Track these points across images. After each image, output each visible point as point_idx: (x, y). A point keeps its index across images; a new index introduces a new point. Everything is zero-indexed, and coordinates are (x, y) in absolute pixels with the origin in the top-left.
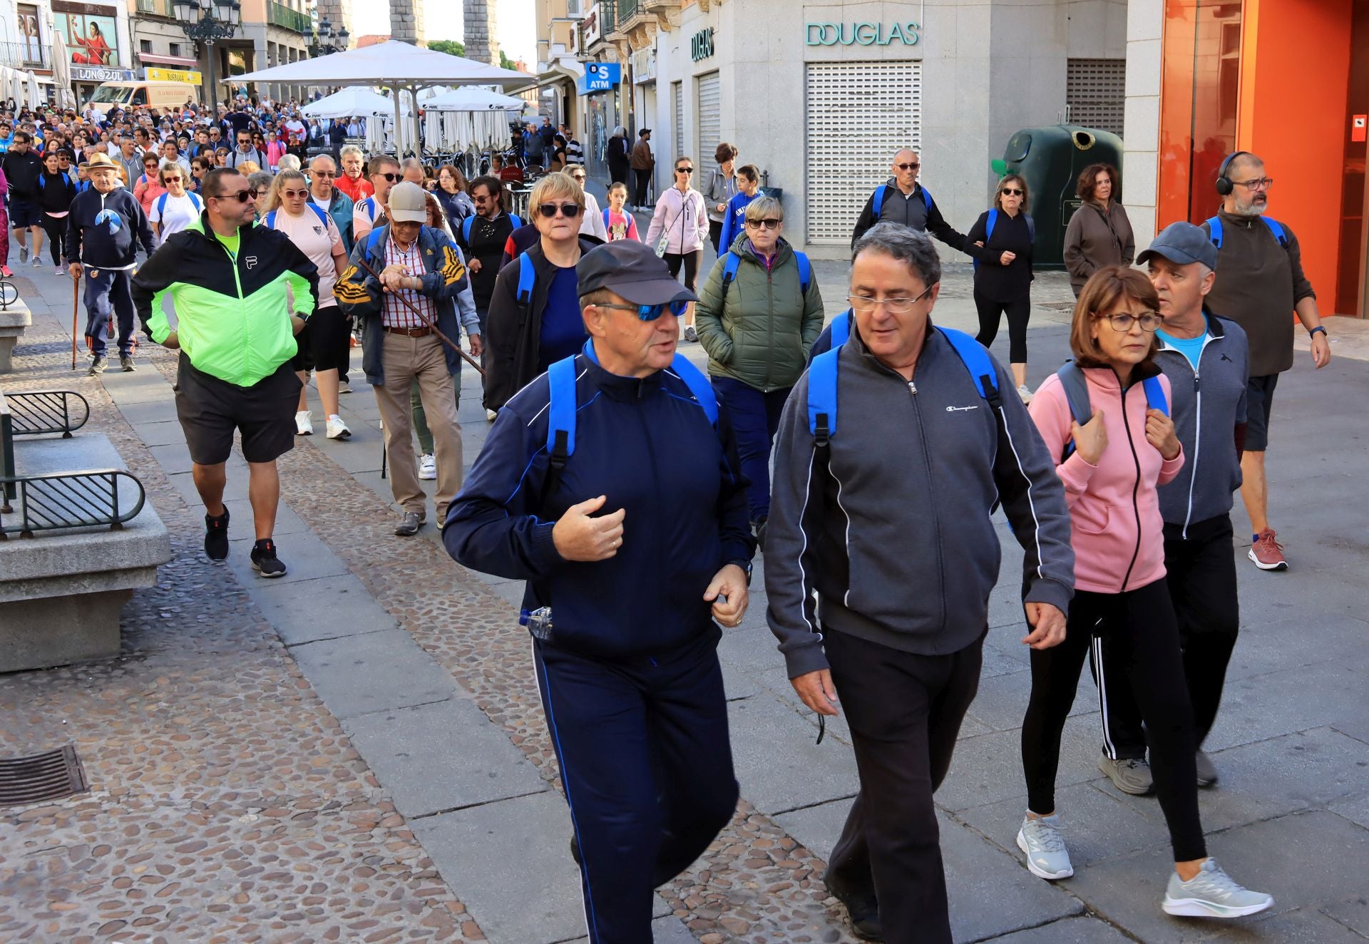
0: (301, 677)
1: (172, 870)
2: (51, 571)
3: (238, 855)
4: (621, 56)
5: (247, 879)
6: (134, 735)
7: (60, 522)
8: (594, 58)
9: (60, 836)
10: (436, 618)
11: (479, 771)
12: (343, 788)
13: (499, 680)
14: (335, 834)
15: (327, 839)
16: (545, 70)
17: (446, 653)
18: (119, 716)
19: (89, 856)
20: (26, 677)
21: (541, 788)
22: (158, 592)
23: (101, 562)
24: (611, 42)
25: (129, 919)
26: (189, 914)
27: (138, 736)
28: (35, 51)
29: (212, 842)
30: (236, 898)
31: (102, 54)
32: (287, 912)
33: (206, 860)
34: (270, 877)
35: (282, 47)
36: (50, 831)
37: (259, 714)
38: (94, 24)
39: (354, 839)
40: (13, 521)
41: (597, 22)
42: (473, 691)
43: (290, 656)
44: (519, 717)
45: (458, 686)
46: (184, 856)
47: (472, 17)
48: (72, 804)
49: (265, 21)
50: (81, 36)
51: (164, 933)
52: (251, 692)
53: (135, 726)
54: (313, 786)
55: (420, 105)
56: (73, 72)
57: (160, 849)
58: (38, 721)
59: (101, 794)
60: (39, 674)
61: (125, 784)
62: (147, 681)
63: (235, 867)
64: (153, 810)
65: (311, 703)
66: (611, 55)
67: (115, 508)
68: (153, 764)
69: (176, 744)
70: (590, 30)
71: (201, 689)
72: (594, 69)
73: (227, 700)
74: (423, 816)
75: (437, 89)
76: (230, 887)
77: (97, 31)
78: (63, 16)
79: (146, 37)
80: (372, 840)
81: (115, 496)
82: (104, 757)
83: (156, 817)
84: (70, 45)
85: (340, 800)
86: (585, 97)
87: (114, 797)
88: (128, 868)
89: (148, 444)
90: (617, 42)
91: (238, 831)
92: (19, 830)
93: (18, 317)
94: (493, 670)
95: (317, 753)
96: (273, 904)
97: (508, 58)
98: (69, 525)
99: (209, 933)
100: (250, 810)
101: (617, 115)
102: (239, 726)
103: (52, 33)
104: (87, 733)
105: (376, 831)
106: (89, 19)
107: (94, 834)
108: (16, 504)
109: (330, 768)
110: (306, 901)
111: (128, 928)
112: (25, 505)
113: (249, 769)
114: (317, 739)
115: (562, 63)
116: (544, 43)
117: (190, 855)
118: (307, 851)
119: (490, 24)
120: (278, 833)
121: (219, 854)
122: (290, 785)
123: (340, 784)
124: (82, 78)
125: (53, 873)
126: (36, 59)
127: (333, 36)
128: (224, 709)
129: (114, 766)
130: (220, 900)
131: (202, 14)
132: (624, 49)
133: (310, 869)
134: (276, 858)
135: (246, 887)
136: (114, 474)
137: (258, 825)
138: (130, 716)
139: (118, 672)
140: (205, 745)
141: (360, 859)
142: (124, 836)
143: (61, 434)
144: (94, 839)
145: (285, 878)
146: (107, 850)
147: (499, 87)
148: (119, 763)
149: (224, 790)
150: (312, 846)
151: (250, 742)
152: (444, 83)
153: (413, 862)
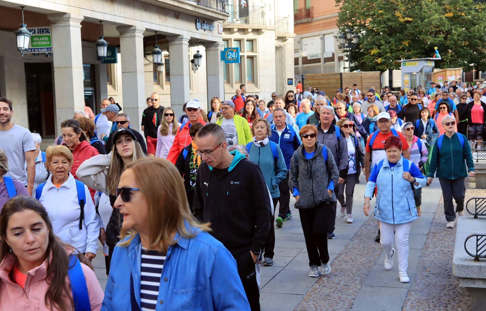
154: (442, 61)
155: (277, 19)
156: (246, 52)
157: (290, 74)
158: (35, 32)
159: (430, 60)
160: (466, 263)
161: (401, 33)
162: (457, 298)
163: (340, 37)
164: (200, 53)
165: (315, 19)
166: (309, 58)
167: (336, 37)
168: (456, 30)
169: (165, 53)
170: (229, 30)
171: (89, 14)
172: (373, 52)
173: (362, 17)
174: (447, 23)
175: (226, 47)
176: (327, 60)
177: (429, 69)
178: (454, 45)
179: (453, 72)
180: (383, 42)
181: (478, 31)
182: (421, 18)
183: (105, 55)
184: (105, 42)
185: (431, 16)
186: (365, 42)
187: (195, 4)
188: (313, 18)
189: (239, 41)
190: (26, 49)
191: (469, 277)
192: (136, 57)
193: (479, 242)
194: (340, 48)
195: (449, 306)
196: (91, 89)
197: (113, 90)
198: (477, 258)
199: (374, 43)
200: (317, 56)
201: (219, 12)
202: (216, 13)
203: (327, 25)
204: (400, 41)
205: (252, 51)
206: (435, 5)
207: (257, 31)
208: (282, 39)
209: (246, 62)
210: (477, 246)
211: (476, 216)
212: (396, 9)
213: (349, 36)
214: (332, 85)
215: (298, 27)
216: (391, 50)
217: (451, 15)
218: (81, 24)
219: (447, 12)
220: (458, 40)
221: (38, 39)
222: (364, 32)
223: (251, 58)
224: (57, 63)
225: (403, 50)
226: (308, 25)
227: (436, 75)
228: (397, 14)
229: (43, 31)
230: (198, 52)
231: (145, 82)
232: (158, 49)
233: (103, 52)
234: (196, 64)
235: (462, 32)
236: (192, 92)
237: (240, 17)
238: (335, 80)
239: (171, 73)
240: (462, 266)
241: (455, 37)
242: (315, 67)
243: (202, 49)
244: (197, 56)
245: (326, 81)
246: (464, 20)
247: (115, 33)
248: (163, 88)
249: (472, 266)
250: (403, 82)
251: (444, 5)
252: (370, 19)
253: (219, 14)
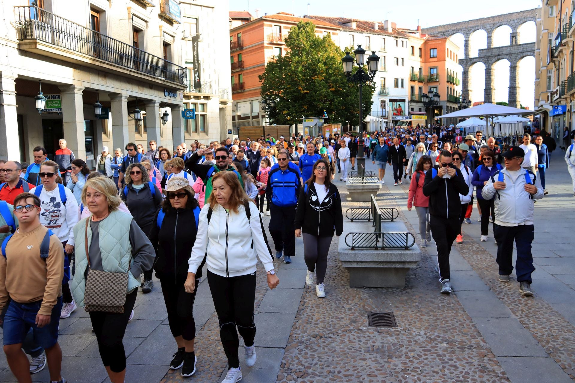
0: (458, 302)
1: (421, 356)
2: (389, 260)
3: (441, 356)
4: (568, 103)
5: (444, 364)
6: (409, 312)
7: (392, 246)
8: (556, 104)
9: (390, 338)
10: (503, 289)
11: (521, 345)
12: (473, 341)
13: (527, 313)
14: (472, 356)
15: (469, 357)
16: (537, 109)
17: (507, 301)
18: (405, 305)
19: (398, 347)
20: (380, 289)
21: (545, 356)
22: (416, 269)
23: (402, 259)
24: (564, 98)
25: (410, 369)
26: (426, 372)
27: (411, 313)
28: (384, 113)
29: (433, 350)
30: (441, 370)
31: (401, 112)
32: (457, 379)
33: (431, 356)
34: (451, 366)
35: (451, 107)
36: (387, 337)
37: (446, 312)
38: (399, 104)
39: (478, 359)
40: (380, 244)
41: (558, 92)
42: (517, 316)
43: (455, 294)
44: (535, 328)
45: (512, 313)
46: (425, 353)
47: (511, 94)
48: (393, 330)
49: (446, 100)
50: (396, 108)
51: (420, 376)
52: (443, 304)
53: (410, 310)
54: (464, 338)
55: (494, 122)
56: (393, 118)
57: (418, 350)
58: (383, 303)
59: (401, 328)
60: (383, 289)
61: (407, 326)
62: (413, 296)
63: (440, 360)
64: (416, 336)
65: (462, 311)
66: (563, 103)
67: (407, 243)
68: (415, 322)
69: (422, 317)
70: (555, 95)
71: (428, 301)
72: (556, 108)
73: (436, 306)
74: (501, 356)
75: (500, 117)
76: (439, 366)
77: (400, 106)
78: (392, 103)
79: (412, 107)
80: (484, 361)
81: (407, 240)
82: (401, 317)
83: (416, 338)
84: (393, 111)
85: (473, 345)
86: (552, 117)
87: (404, 330)
88: (409, 353)
89: (412, 224)
90: (566, 98)
91: (440, 348)
92: (379, 335)
93: (378, 186)
94: (524, 310)
95: (464, 327)
96: (453, 375)
97: (523, 106)
98: (394, 247)
99: (433, 380)
100: (444, 342)
101: (564, 122)
102: (440, 314)
103: (388, 108)
104: (396, 309)
105: (485, 358)
106: (398, 103)
107: (399, 340)
108: (380, 240)
109: (469, 333)
110: (463, 377)
111: (409, 372)
112: (383, 240)
113: (443, 329)
114: (464, 323)
115: (544, 106)
116: (537, 100)
117: (426, 353)
118: (463, 360)
119: (517, 96)
120: (453, 352)
121: (435, 355)
122: (456, 337)
123: (473, 340)
124: (395, 119)
125: (388, 349)
126: (384, 115)
127: (466, 103)
128: (435, 308)
129: (404, 320)
130: (436, 369)
131: (429, 99)
132: (569, 100)
133: (464, 366)
134: (453, 360)
135: (444, 367)
136: (407, 234)
137: (447, 348)
138: (408, 306)
139: (404, 292)
140: (430, 319)
141: (480, 367)
142: (407, 343)
143: (391, 220)
144: (399, 342)
145: (456, 367)
146: (403, 346)
147: (520, 115)
148: (406, 320)
149: (436, 334)
150: (464, 358)
151: (444, 320)
152: (501, 115)
153: (499, 372)
154: (329, 118)
155: (220, 90)
156: (199, 112)
157: (230, 126)
158: (49, 98)
159: (321, 118)
160: (346, 252)
161: (302, 100)
162: (341, 274)
163: (263, 102)
164: (168, 112)
165: (246, 90)
166: (242, 116)
167: (260, 102)
168: (337, 99)
169: (143, 112)
170: (188, 97)
171: (88, 86)
172: (284, 113)
173: (277, 89)
174: (331, 94)
175: (186, 108)
176: (254, 117)
177: (321, 124)
178: (336, 108)
179: (336, 126)
180: (291, 106)
181: (350, 100)
182: (315, 91)
183: (100, 114)
184: (100, 105)
185: (321, 90)
186: (279, 106)
187: (164, 79)
188: (244, 89)
189: (195, 104)
190: (42, 110)
191: (348, 260)
192: (122, 115)
193: (354, 238)
194: (263, 109)
195: (336, 280)
196: (90, 137)
197: (107, 138)
198: (353, 248)
199: (285, 107)
200: (248, 115)
201: (180, 84)
202: (178, 85)
203: (254, 94)
204: (302, 105)
205: (204, 111)
206: (323, 83)
207: (207, 98)
208: (224, 103)
209: (200, 118)
210: (353, 240)
211: (352, 221)
212: (298, 85)
213: (268, 102)
214: (258, 134)
215: (234, 95)
216: (296, 111)
217: (333, 89)
218: (83, 92)
219: (331, 88)
220: (338, 105)
221: (51, 102)
222: (278, 99)
223: (203, 116)
224: (65, 119)
225: (304, 111)
226: (241, 94)
227: (325, 128)
228: (300, 88)
229: (55, 97)
230: (166, 111)
231: (129, 132)
232: (138, 109)
233: (99, 111)
234: (165, 119)
235: (341, 100)
236: (162, 139)
237: (195, 88)
238: (259, 131)
239: (147, 126)
240: (344, 254)
241: (337, 104)
242: (246, 122)
243: (169, 110)
244: (166, 114)
245: (253, 131)
246: (341, 93)
247: (108, 99)
248: (142, 136)
249: (350, 254)
250: (304, 132)
251: (329, 83)
252: (282, 91)
253: (180, 86)
